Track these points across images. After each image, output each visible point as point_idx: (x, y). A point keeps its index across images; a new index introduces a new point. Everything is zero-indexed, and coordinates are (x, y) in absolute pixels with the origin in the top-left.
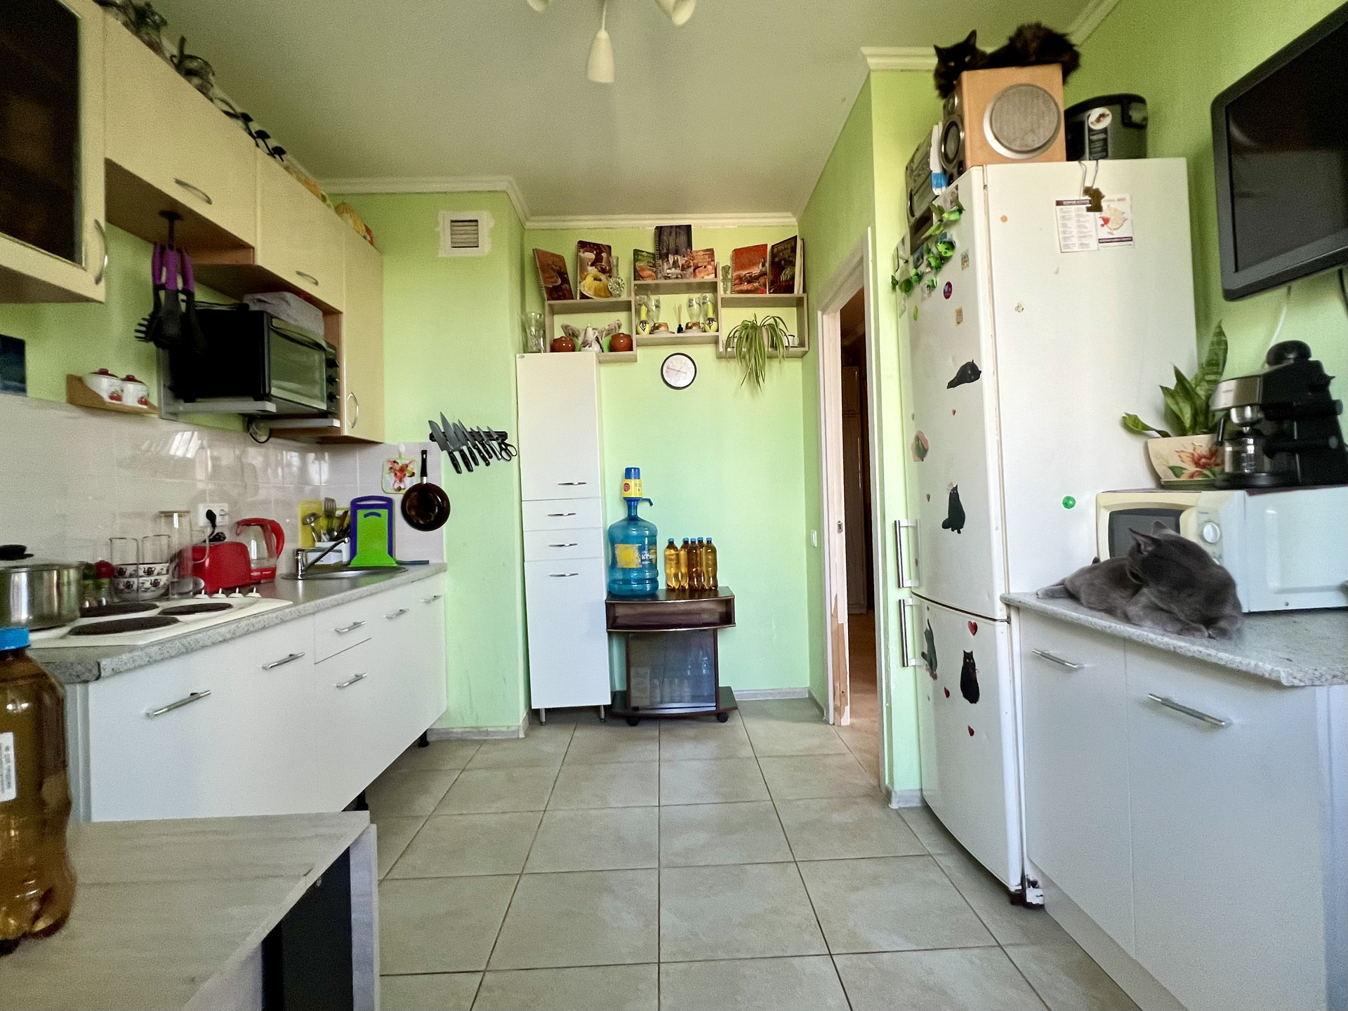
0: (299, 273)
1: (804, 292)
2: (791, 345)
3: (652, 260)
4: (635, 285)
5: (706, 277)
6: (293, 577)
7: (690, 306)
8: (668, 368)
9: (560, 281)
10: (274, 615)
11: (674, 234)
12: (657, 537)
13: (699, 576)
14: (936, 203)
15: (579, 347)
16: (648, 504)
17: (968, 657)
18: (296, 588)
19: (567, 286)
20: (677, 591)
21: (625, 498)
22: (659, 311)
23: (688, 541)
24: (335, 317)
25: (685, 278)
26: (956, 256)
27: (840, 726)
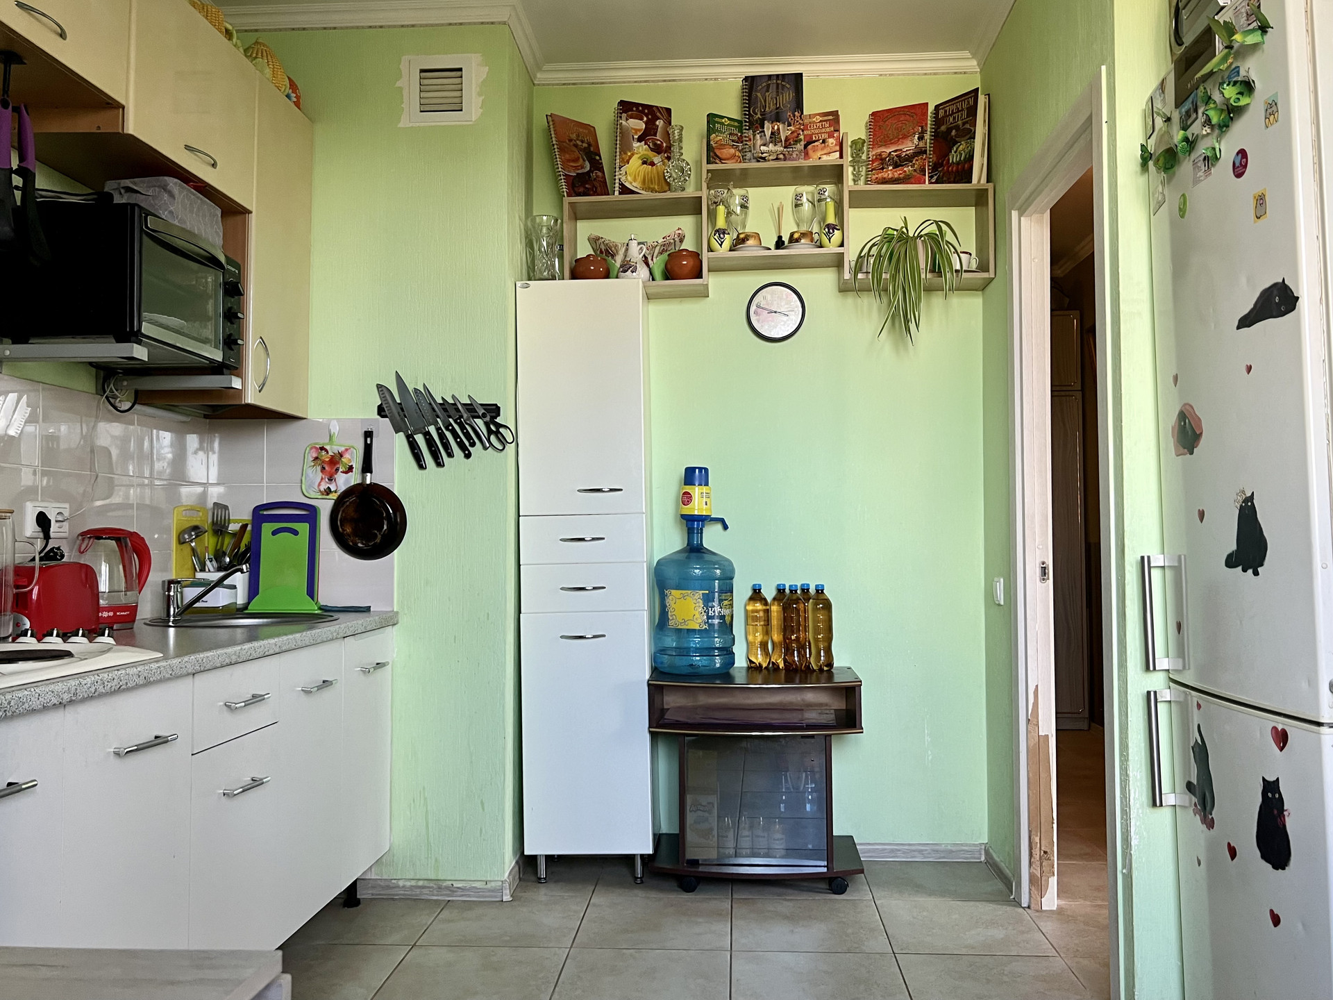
0: (187, 147)
1: (988, 181)
2: (965, 268)
3: (736, 132)
4: (708, 171)
5: (825, 158)
6: (163, 623)
7: (797, 206)
8: (758, 306)
9: (588, 167)
10: (134, 671)
11: (773, 88)
12: (735, 581)
13: (802, 648)
14: (1221, 18)
15: (615, 273)
16: (719, 526)
17: (1271, 789)
18: (166, 636)
19: (600, 174)
20: (765, 672)
21: (683, 516)
22: (746, 214)
23: (784, 590)
24: (239, 218)
25: (789, 160)
26: (1256, 105)
27: (1041, 911)
